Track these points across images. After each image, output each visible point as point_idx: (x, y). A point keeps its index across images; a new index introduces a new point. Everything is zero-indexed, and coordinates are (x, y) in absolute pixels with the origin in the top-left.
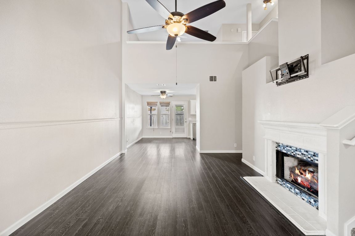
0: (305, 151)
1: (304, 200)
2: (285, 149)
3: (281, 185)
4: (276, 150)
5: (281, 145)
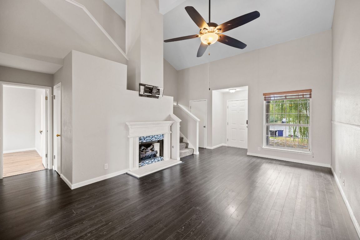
3: (142, 166)
4: (139, 143)
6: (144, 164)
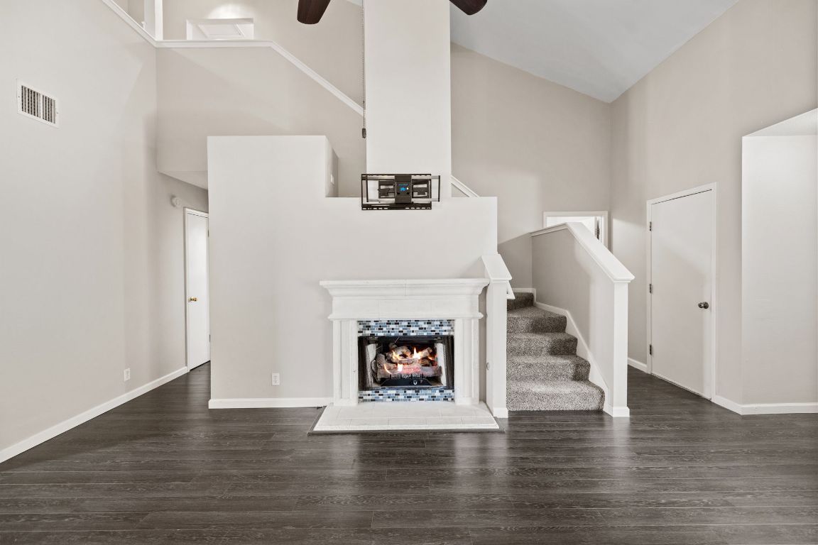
0: (425, 323)
1: (423, 400)
2: (385, 329)
3: (372, 400)
4: (360, 337)
5: (372, 324)
6: (381, 397)
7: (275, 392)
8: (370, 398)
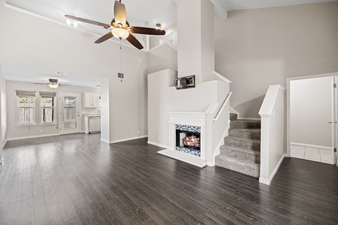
0: (193, 127)
1: (192, 154)
2: (182, 128)
3: (179, 150)
4: (176, 130)
5: (179, 126)
6: (181, 150)
7: (158, 142)
8: (179, 149)
